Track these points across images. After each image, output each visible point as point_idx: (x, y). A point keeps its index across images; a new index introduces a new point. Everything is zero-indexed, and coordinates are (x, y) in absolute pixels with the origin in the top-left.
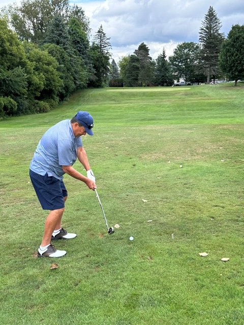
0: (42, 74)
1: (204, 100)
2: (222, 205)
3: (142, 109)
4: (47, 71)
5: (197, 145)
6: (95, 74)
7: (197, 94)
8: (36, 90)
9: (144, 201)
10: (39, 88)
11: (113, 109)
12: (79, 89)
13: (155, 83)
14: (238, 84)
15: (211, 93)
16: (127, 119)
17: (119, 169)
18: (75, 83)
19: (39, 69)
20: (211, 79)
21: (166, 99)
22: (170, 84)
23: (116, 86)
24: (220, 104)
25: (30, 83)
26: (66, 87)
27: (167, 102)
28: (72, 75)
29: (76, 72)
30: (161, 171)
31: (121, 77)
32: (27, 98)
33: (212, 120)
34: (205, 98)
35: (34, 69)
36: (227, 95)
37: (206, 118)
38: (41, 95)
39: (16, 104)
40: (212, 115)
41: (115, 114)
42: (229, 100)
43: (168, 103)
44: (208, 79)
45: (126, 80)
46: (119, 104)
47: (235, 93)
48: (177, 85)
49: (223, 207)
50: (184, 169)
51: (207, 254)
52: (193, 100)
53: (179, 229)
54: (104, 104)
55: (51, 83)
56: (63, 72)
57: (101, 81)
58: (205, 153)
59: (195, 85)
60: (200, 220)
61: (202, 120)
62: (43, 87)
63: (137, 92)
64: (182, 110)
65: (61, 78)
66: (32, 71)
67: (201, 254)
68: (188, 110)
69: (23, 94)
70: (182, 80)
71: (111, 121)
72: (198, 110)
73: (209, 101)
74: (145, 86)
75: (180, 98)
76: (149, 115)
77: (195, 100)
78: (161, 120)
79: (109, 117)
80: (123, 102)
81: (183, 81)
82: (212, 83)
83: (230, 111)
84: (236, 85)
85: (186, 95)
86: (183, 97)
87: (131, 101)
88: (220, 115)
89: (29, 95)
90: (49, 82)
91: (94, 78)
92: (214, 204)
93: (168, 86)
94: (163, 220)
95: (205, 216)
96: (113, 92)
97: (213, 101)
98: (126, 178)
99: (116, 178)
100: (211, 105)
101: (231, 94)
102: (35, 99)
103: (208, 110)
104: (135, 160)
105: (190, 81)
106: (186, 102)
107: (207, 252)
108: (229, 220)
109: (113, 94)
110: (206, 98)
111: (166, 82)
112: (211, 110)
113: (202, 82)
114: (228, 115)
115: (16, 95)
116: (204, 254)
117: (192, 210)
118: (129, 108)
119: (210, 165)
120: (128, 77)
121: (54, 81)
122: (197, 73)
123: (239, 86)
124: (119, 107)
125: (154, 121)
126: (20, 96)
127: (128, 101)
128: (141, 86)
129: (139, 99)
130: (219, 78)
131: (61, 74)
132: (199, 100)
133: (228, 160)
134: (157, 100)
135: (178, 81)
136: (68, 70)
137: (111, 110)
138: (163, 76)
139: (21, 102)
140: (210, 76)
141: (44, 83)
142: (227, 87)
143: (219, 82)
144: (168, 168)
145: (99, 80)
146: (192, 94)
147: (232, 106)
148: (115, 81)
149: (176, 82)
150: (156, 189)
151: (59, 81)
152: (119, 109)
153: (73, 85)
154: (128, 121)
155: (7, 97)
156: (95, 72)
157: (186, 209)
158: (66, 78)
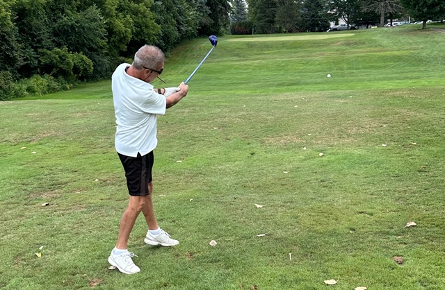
0: (128, 17)
1: (374, 51)
2: (369, 211)
3: (279, 68)
4: (135, 13)
5: (350, 122)
6: (210, 15)
7: (364, 43)
8: (120, 41)
9: (258, 206)
10: (125, 38)
11: (236, 68)
12: (186, 38)
13: (301, 26)
14: (427, 26)
15: (385, 42)
16: (256, 84)
17: (229, 160)
18: (179, 30)
19: (125, 9)
20: (386, 18)
21: (316, 51)
22: (324, 28)
23: (243, 34)
24: (398, 59)
25: (111, 31)
26: (166, 35)
27: (317, 57)
28: (174, 17)
29: (180, 13)
30: (290, 162)
31: (248, 19)
32: (107, 54)
33: (385, 82)
34: (376, 49)
35: (117, 9)
36: (411, 44)
37: (376, 79)
38: (128, 49)
39: (92, 64)
40: (385, 76)
41: (239, 77)
42: (412, 51)
43: (319, 58)
44: (382, 19)
45: (256, 23)
46: (246, 60)
47: (422, 40)
48: (335, 30)
49: (371, 215)
50: (325, 159)
51: (335, 282)
52: (357, 52)
53: (302, 247)
54: (223, 61)
55: (142, 31)
56: (161, 12)
57: (219, 26)
58: (360, 134)
59: (363, 29)
60: (333, 233)
61: (369, 84)
62: (130, 37)
63: (272, 42)
64: (340, 69)
65: (158, 22)
66: (114, 12)
67: (326, 282)
68: (350, 68)
69: (101, 48)
70: (342, 22)
71: (232, 87)
72: (365, 68)
73: (382, 54)
74: (285, 32)
75: (338, 50)
76: (290, 78)
77: (360, 52)
78: (307, 84)
79: (229, 81)
80: (253, 57)
81: (344, 23)
82: (388, 25)
83: (413, 68)
84: (424, 28)
85: (348, 44)
86: (343, 47)
87: (263, 56)
88: (397, 75)
89: (110, 49)
90: (139, 29)
91: (207, 21)
92: (358, 210)
93: (320, 31)
94: (280, 233)
95: (342, 227)
96: (236, 43)
97: (388, 53)
98: (237, 173)
99: (224, 173)
100: (384, 59)
101: (416, 43)
102: (120, 56)
103: (380, 67)
104: (255, 146)
105: (354, 22)
106: (347, 56)
107: (336, 280)
108: (376, 233)
109: (237, 46)
110: (378, 48)
111: (318, 25)
112: (385, 67)
113: (374, 25)
114: (409, 75)
115: (91, 49)
116: (331, 282)
117: (325, 219)
118: (260, 67)
119: (364, 152)
120: (259, 19)
121: (147, 27)
122: (365, 10)
123: (428, 30)
124: (246, 65)
125: (296, 87)
126: (96, 50)
127: (259, 56)
128: (279, 32)
129: (275, 53)
130: (399, 18)
131: (157, 16)
132: (367, 52)
133: (393, 143)
134: (302, 54)
135: (337, 24)
136: (168, 9)
137: (232, 71)
138: (313, 16)
139: (99, 61)
140: (386, 14)
141: (132, 30)
142: (411, 31)
143: (399, 23)
144: (302, 157)
145: (216, 25)
146: (356, 43)
147: (417, 61)
148: (240, 25)
149: (332, 25)
150: (278, 188)
151: (154, 27)
152: (245, 69)
153: (177, 33)
154: (257, 88)
155: (78, 53)
156: (210, 12)
157: (317, 217)
158: (166, 22)
